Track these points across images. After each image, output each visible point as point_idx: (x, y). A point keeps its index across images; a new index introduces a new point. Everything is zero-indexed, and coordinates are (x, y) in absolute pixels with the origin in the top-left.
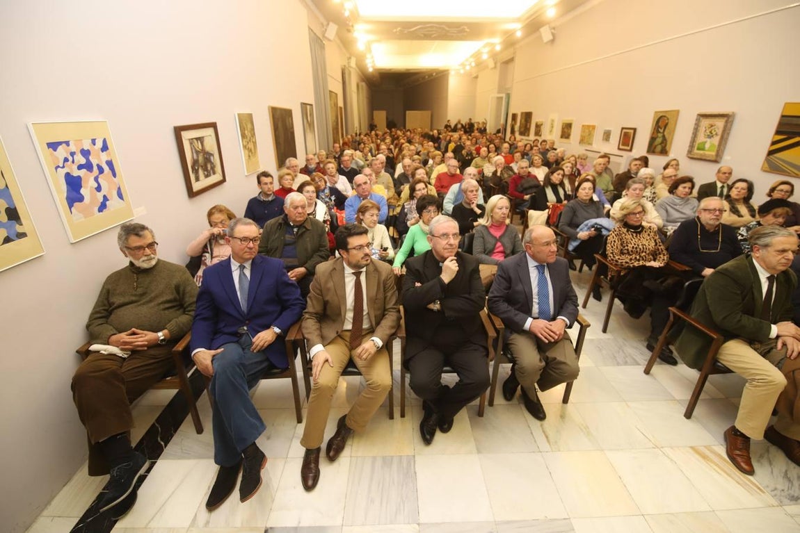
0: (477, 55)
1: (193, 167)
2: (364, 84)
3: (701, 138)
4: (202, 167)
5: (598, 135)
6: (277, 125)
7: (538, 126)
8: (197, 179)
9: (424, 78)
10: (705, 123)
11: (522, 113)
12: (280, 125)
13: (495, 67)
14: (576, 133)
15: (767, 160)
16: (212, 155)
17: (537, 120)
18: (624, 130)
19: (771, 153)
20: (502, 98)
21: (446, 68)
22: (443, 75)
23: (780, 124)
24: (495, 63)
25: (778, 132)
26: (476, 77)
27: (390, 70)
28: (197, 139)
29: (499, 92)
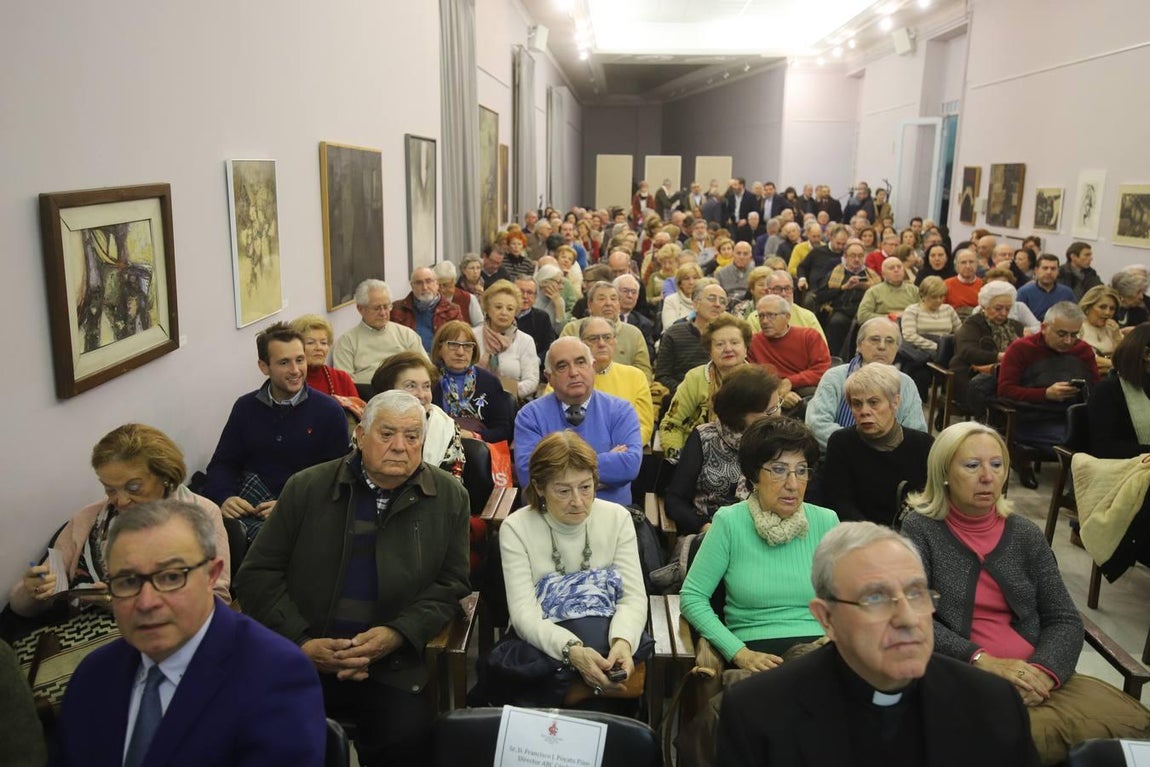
0: (865, 21)
1: (82, 311)
2: (565, 92)
4: (112, 307)
6: (339, 198)
7: (1045, 204)
8: (92, 344)
11: (995, 167)
12: (346, 195)
13: (914, 50)
16: (147, 274)
17: (1041, 186)
20: (932, 127)
24: (914, 41)
26: (860, 76)
27: (634, 56)
28: (107, 230)
29: (924, 113)
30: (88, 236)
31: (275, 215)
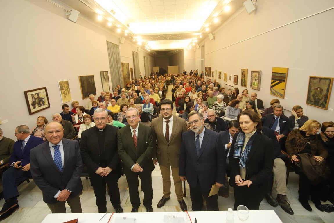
0: (191, 43)
1: (32, 104)
2: (148, 56)
3: (254, 81)
4: (37, 103)
5: (228, 78)
6: (84, 83)
7: (213, 73)
8: (35, 108)
9: (174, 52)
10: (254, 74)
11: (208, 67)
13: (200, 48)
14: (223, 76)
15: (271, 90)
16: (44, 99)
17: (213, 71)
18: (235, 76)
19: (272, 87)
20: (203, 60)
21: (182, 48)
22: (182, 51)
23: (273, 76)
24: (200, 46)
25: (272, 79)
26: (195, 51)
27: (158, 50)
28: (35, 94)
29: (202, 58)
30: (32, 95)
31: (69, 88)
